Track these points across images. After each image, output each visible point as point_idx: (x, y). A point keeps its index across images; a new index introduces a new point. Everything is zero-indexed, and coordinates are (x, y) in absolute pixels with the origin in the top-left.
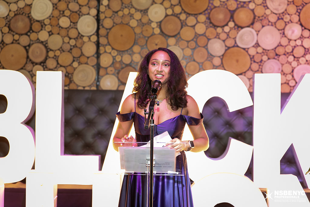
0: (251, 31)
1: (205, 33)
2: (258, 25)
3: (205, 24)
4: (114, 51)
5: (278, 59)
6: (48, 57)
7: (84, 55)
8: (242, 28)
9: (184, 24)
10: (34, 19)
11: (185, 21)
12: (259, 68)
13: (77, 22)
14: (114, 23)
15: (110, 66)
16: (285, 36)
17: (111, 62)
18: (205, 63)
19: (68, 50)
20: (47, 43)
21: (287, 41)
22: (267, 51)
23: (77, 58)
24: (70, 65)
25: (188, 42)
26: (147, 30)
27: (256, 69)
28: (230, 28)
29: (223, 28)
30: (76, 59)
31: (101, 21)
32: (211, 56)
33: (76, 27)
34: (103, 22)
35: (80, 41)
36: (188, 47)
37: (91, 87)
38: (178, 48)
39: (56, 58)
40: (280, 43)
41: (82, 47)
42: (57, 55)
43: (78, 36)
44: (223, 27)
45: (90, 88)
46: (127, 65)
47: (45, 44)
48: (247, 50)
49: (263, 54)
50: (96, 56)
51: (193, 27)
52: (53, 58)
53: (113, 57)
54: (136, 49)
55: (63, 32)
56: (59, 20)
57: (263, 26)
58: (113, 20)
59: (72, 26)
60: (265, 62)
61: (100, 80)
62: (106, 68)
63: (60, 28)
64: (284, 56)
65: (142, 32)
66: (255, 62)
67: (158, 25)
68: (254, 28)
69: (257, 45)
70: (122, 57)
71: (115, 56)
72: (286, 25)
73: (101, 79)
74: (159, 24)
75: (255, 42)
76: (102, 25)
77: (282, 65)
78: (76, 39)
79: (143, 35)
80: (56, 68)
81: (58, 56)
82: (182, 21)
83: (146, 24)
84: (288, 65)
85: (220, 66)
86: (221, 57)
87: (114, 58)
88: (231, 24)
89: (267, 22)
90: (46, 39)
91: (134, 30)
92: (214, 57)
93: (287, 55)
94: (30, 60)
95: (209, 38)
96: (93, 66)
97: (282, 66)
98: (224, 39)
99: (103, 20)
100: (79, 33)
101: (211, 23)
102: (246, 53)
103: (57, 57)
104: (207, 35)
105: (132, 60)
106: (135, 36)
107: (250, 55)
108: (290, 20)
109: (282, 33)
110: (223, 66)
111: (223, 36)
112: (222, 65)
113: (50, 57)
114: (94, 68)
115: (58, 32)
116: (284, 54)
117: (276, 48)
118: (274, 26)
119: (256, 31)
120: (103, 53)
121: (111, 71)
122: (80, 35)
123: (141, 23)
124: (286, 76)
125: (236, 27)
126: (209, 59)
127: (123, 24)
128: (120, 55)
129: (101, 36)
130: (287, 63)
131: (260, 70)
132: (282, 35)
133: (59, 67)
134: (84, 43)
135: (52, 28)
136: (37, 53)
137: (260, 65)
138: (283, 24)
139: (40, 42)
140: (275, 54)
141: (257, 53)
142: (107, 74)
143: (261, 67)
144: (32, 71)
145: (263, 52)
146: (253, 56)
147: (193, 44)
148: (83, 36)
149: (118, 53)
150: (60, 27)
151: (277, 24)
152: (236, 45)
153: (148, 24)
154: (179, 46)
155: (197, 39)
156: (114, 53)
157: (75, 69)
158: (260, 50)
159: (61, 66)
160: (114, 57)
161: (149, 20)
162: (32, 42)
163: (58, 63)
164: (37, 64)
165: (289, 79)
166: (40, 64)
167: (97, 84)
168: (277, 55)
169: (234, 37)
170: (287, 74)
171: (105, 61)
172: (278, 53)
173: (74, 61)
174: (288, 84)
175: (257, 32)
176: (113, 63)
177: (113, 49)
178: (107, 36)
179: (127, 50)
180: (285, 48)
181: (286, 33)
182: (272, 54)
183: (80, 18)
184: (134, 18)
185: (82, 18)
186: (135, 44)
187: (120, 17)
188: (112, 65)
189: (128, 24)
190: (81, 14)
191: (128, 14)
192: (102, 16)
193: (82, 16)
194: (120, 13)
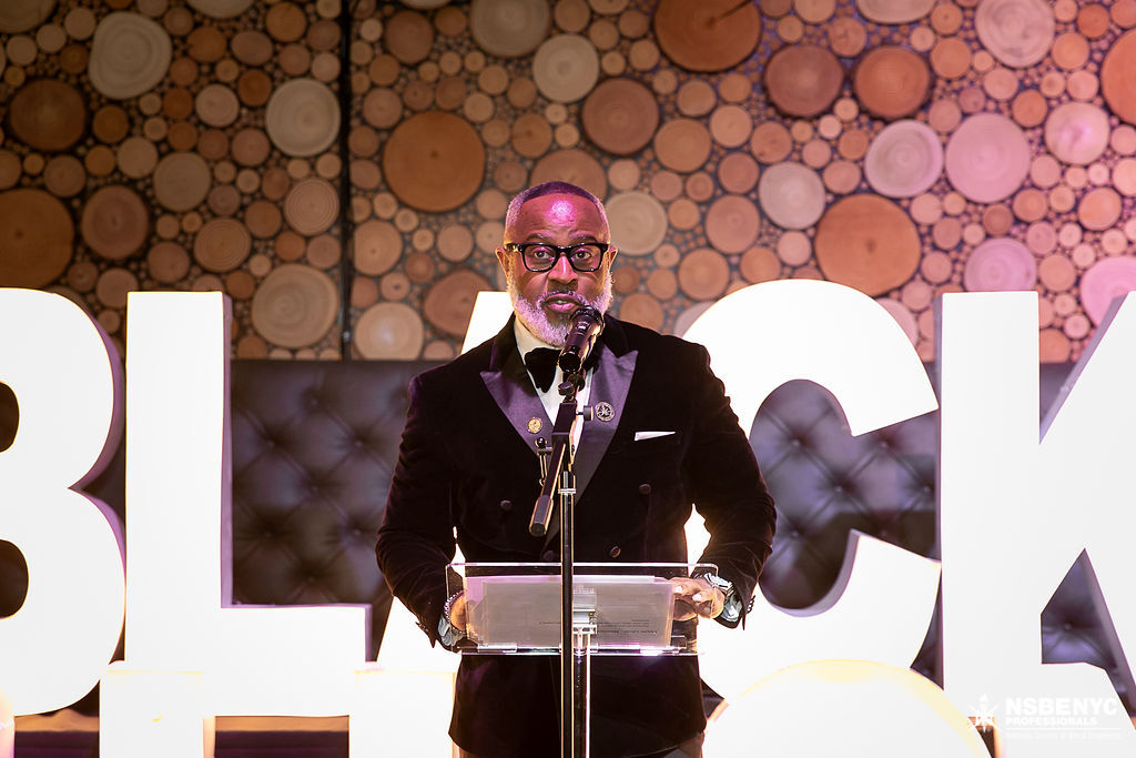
0: (920, 135)
1: (748, 142)
2: (944, 111)
3: (748, 109)
4: (405, 212)
5: (1021, 236)
6: (154, 240)
7: (291, 229)
8: (887, 122)
9: (669, 108)
10: (100, 96)
11: (672, 98)
12: (954, 271)
13: (264, 106)
14: (405, 107)
15: (392, 270)
16: (1049, 153)
17: (395, 256)
18: (749, 253)
19: (232, 211)
20: (150, 186)
21: (1057, 169)
22: (980, 208)
23: (267, 239)
24: (239, 268)
25: (685, 175)
26: (529, 134)
27: (943, 277)
28: (842, 122)
29: (815, 123)
30: (263, 244)
31: (356, 101)
32: (772, 230)
33: (260, 123)
34: (362, 103)
35: (277, 175)
36: (684, 194)
37: (322, 349)
38: (648, 198)
39: (186, 241)
40: (1029, 176)
41: (283, 198)
42: (188, 228)
43: (270, 156)
44: (815, 118)
45: (318, 354)
46: (455, 266)
47: (142, 188)
48: (905, 203)
49: (965, 219)
50: (336, 231)
51: (705, 118)
52: (174, 240)
53: (402, 234)
54: (490, 203)
55: (214, 144)
56: (194, 96)
57: (965, 115)
58: (401, 95)
59: (244, 120)
60: (974, 247)
61: (352, 321)
62: (377, 278)
63: (201, 128)
64: (1044, 225)
65: (510, 142)
66: (935, 247)
67: (569, 115)
68: (931, 121)
69: (945, 185)
70: (436, 234)
71: (412, 233)
72: (1050, 109)
73: (358, 319)
74: (573, 109)
75: (935, 173)
76: (359, 114)
77: (1040, 258)
78: (262, 170)
79: (516, 153)
80: (185, 278)
81: (195, 235)
82: (661, 100)
83: (524, 111)
84: (1058, 257)
85: (806, 264)
86: (811, 232)
87: (406, 239)
88: (847, 109)
89: (980, 99)
90: (146, 171)
91: (479, 133)
92: (785, 230)
93: (1057, 223)
94: (88, 250)
95: (764, 159)
96: (326, 271)
97: (1038, 264)
98: (819, 163)
99: (364, 96)
100: (273, 147)
101: (770, 104)
102: (903, 216)
103: (190, 238)
104: (756, 148)
105: (475, 247)
106: (487, 155)
107: (917, 225)
108: (1066, 92)
109: (1037, 141)
110: (818, 267)
111: (817, 153)
112: (812, 263)
113: (161, 240)
114: (332, 277)
115: (191, 145)
116: (1046, 219)
117: (1013, 196)
118: (1007, 113)
119: (939, 134)
120: (365, 221)
121: (397, 287)
122: (276, 154)
123: (507, 106)
124: (1052, 301)
125: (864, 119)
126: (766, 239)
127: (439, 109)
128: (429, 227)
129: (357, 158)
130: (1054, 252)
131: (956, 278)
132: (1034, 147)
133: (197, 277)
134: (292, 182)
135: (169, 127)
136: (114, 222)
137: (955, 261)
138: (1041, 107)
139: (125, 179)
140: (1010, 220)
141: (945, 215)
142: (381, 299)
143: (959, 267)
144: (93, 291)
145: (966, 213)
146: (931, 227)
147: (703, 185)
148: (289, 158)
149: (420, 221)
150: (200, 123)
151: (1016, 105)
152: (864, 186)
153: (535, 112)
154: (651, 193)
155: (718, 164)
156: (408, 221)
157: (258, 282)
158: (954, 204)
159: (205, 272)
160: (407, 237)
161: (539, 94)
162: (92, 183)
163: (194, 262)
164: (112, 264)
165: (1063, 312)
166: (125, 263)
167: (342, 339)
168: (1017, 221)
169: (857, 156)
170: (1056, 294)
171: (373, 252)
172: (1021, 215)
173: (253, 252)
174: (1062, 329)
175: (944, 138)
176: (403, 258)
177: (402, 204)
178: (378, 157)
179: (456, 210)
180: (1047, 196)
181: (1050, 139)
182: (1000, 220)
183: (274, 89)
184: (479, 90)
185: (283, 90)
186: (487, 184)
187: (429, 84)
188: (399, 267)
189: (460, 111)
190: (278, 74)
191: (458, 74)
192: (359, 82)
193: (283, 81)
194: (429, 71)
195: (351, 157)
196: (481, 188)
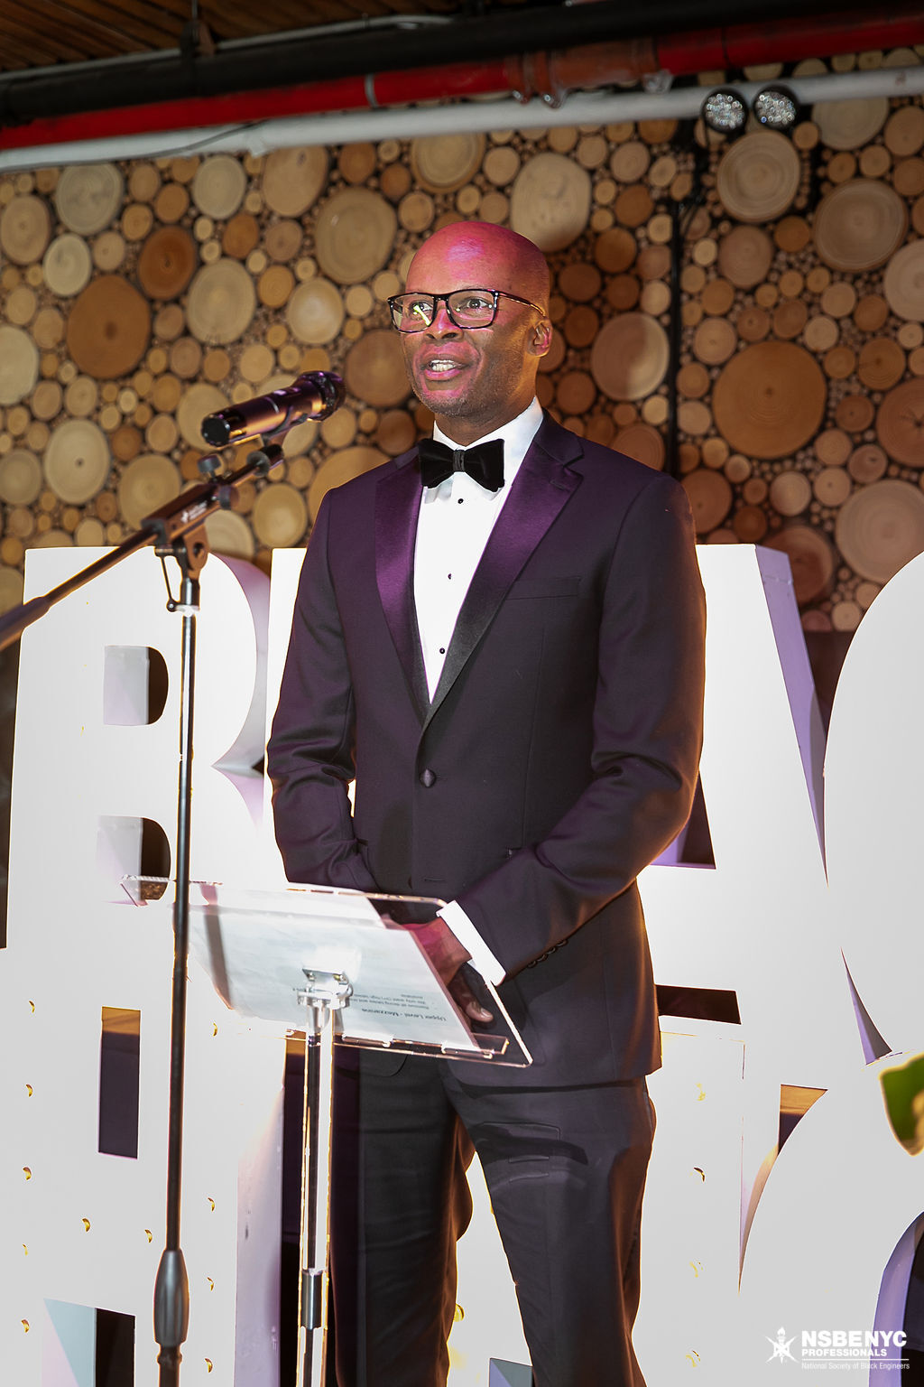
4: (736, 459)
13: (590, 347)
14: (739, 339)
15: (720, 527)
17: (724, 510)
26: (879, 362)
31: (686, 336)
33: (586, 365)
34: (692, 337)
35: (601, 423)
43: (596, 402)
46: (792, 521)
53: (733, 486)
54: (832, 446)
58: (735, 325)
62: (703, 537)
65: (856, 372)
70: (769, 485)
71: (743, 484)
76: (690, 350)
78: (587, 417)
79: (863, 386)
83: (874, 334)
87: (737, 491)
91: (821, 364)
99: (695, 328)
100: (599, 392)
105: (814, 499)
106: (829, 390)
120: (693, 471)
122: (602, 400)
123: (854, 331)
127: (777, 338)
128: (762, 476)
129: (686, 400)
134: (618, 429)
148: (615, 403)
149: (754, 469)
153: (887, 335)
156: (739, 470)
160: (738, 489)
161: (891, 313)
171: (700, 506)
176: (732, 512)
177: (733, 451)
178: (707, 397)
179: (793, 457)
183: (601, 326)
184: (822, 313)
185: (610, 326)
186: (829, 424)
187: (766, 310)
188: (729, 523)
189: (800, 340)
190: (606, 310)
191: (800, 296)
192: (691, 313)
193: (610, 317)
194: (767, 295)
195: (680, 399)
196: (822, 429)
